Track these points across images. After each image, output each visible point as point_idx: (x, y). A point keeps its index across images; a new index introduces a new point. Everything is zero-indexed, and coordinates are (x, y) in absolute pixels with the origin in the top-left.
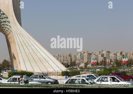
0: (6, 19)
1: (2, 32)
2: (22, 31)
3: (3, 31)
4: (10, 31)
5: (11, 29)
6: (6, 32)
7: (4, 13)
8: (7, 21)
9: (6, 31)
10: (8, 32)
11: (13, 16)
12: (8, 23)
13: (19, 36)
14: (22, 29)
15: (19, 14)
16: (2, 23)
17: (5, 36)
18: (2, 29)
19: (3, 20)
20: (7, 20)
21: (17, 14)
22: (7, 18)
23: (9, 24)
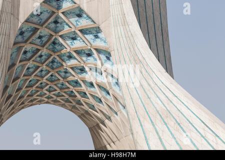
0: (90, 37)
1: (73, 109)
2: (175, 100)
3: (79, 103)
4: (110, 99)
5: (116, 88)
6: (93, 107)
7: (81, 10)
8: (99, 51)
9: (91, 101)
10: (104, 108)
11: (125, 23)
12: (103, 57)
13: (160, 126)
14: (172, 87)
15: (157, 13)
16: (73, 62)
17: (90, 129)
18: (71, 95)
19: (78, 44)
20: (98, 43)
21: (150, 13)
22: (96, 31)
23: (108, 65)
